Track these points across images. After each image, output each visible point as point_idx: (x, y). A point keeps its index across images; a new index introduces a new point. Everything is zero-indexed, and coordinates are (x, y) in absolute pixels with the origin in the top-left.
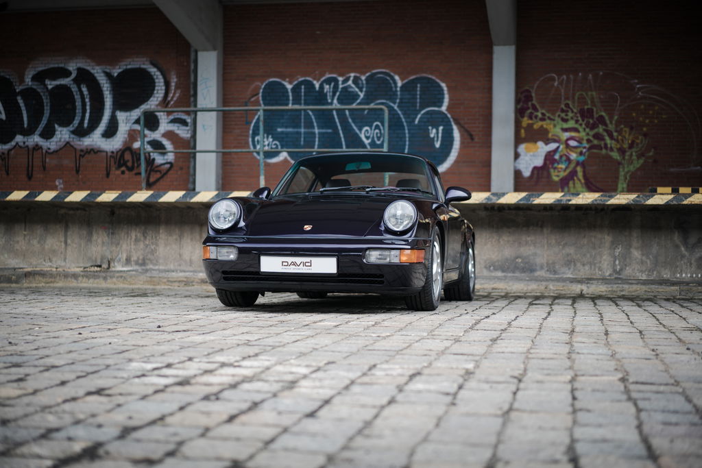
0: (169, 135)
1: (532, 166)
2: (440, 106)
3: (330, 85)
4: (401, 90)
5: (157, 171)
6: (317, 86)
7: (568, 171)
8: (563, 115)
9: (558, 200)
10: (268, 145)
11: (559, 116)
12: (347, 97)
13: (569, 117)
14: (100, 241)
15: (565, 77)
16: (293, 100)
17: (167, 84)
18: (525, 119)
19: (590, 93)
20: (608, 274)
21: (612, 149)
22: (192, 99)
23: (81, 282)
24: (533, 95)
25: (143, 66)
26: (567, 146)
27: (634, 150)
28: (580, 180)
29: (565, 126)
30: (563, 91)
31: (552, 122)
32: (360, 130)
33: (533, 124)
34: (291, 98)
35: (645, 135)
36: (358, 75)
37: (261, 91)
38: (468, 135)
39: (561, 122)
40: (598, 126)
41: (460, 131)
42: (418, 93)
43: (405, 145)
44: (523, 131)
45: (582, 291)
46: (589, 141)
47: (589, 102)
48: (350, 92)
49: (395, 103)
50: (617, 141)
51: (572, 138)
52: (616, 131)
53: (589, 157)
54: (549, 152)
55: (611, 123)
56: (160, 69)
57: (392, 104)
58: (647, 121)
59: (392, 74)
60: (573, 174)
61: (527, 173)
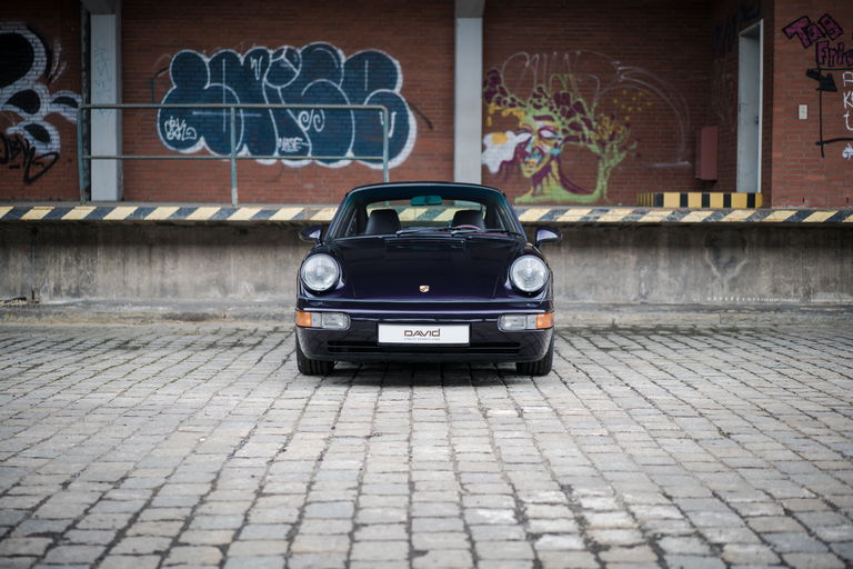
0: (53, 118)
1: (501, 160)
2: (393, 88)
3: (258, 59)
4: (345, 68)
5: (38, 164)
6: (242, 60)
7: (541, 166)
8: (535, 100)
9: (585, 218)
10: (181, 132)
11: (531, 102)
12: (279, 74)
13: (542, 104)
14: (19, 266)
15: (537, 56)
16: (212, 76)
17: (49, 54)
18: (493, 104)
19: (566, 76)
20: (632, 298)
21: (590, 141)
22: (84, 74)
23: (7, 321)
24: (502, 76)
25: (17, 32)
26: (541, 137)
27: (616, 142)
28: (553, 176)
29: (538, 113)
30: (535, 74)
31: (523, 109)
32: (297, 115)
33: (501, 111)
34: (209, 74)
35: (628, 125)
36: (293, 48)
37: (171, 65)
38: (426, 123)
39: (533, 109)
40: (575, 115)
41: (417, 118)
42: (366, 71)
43: (351, 134)
44: (489, 119)
45: (614, 320)
46: (564, 131)
47: (565, 86)
48: (282, 68)
49: (338, 83)
50: (596, 131)
51: (545, 128)
52: (596, 120)
53: (566, 150)
54: (520, 144)
55: (590, 110)
56: (39, 36)
57: (335, 84)
58: (630, 109)
59: (335, 48)
60: (547, 169)
61: (494, 169)
